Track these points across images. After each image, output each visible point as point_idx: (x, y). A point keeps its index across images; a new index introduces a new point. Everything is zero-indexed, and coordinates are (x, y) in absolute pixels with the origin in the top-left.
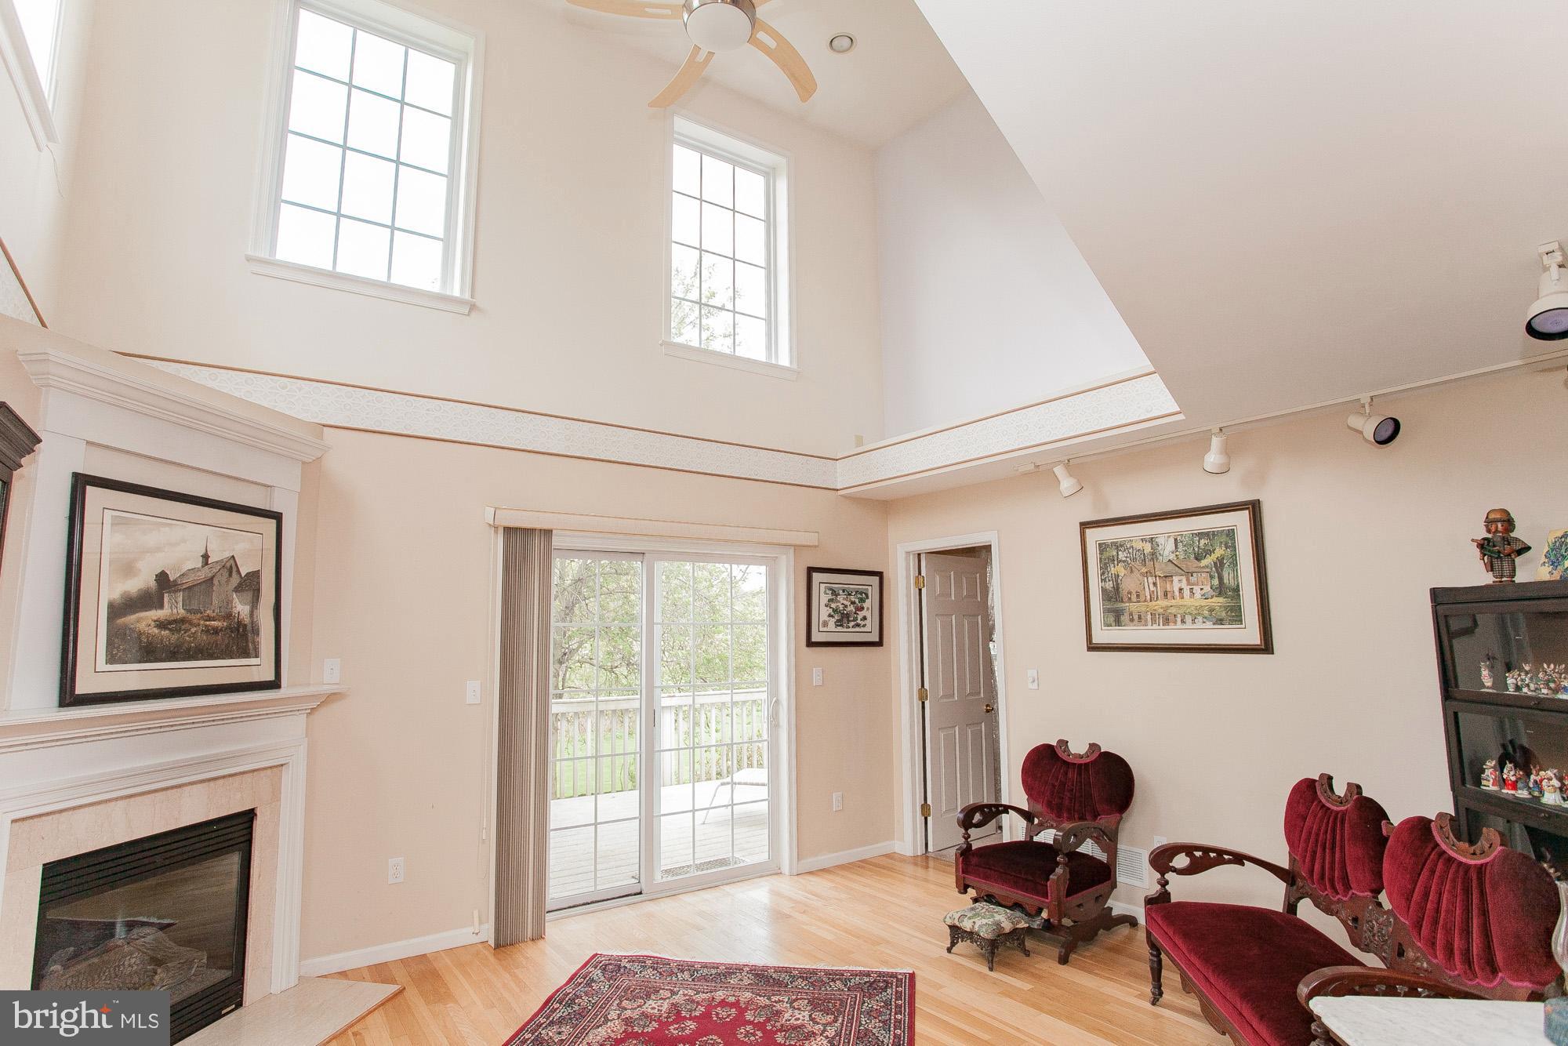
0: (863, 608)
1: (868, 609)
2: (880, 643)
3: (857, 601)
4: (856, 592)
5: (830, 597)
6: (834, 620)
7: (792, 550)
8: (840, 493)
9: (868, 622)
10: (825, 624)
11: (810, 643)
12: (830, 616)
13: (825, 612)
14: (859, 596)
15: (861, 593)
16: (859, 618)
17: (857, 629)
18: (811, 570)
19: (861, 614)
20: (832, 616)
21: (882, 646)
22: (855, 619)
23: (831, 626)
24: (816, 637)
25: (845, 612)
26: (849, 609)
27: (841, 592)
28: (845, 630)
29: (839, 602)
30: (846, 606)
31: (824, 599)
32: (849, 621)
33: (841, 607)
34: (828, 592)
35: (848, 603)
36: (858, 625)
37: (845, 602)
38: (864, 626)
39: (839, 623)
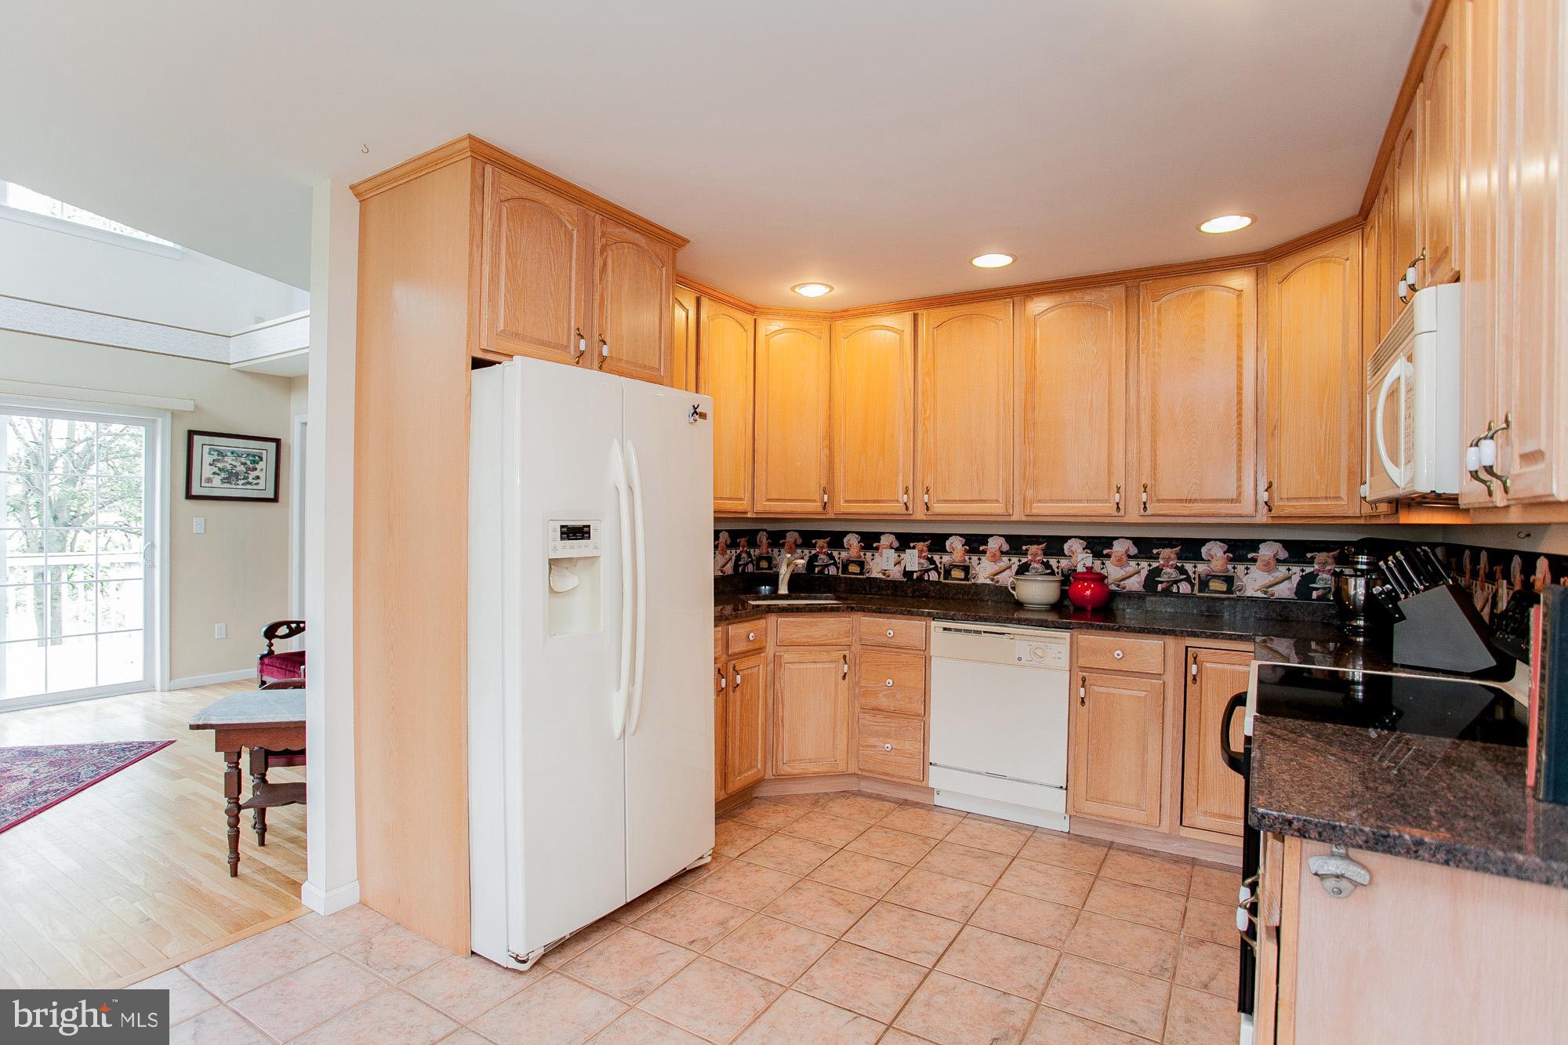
0: (256, 469)
1: (262, 470)
2: (275, 500)
3: (248, 462)
4: (248, 455)
5: (216, 457)
6: (220, 478)
7: (169, 415)
8: (232, 367)
9: (262, 482)
10: (209, 480)
11: (189, 496)
12: (214, 473)
13: (208, 471)
14: (251, 458)
15: (254, 456)
16: (251, 477)
17: (249, 487)
18: (191, 434)
19: (253, 474)
20: (218, 474)
21: (278, 502)
22: (246, 478)
23: (217, 481)
24: (196, 491)
25: (234, 471)
26: (238, 469)
27: (229, 454)
28: (233, 486)
29: (227, 462)
30: (235, 466)
31: (208, 459)
32: (237, 479)
33: (229, 467)
34: (212, 453)
35: (238, 464)
36: (250, 483)
37: (234, 463)
38: (257, 484)
39: (224, 481)
